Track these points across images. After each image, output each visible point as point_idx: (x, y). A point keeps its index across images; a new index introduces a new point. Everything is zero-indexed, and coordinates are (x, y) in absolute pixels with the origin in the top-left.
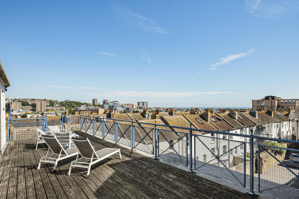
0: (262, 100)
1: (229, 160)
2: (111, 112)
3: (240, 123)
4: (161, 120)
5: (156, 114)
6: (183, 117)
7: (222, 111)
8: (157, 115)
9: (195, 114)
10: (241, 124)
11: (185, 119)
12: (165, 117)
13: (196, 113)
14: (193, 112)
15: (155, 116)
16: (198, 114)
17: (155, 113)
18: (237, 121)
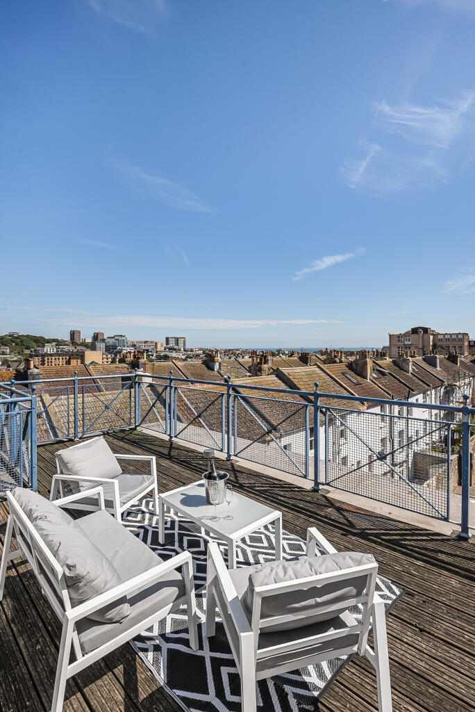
0: (406, 334)
1: (407, 461)
2: (139, 358)
3: (417, 381)
4: (276, 378)
5: (260, 363)
6: (317, 369)
7: (377, 355)
8: (265, 366)
9: (335, 362)
10: (421, 383)
11: (323, 374)
12: (285, 370)
13: (338, 360)
14: (330, 357)
15: (260, 368)
16: (341, 362)
17: (258, 360)
18: (411, 376)
